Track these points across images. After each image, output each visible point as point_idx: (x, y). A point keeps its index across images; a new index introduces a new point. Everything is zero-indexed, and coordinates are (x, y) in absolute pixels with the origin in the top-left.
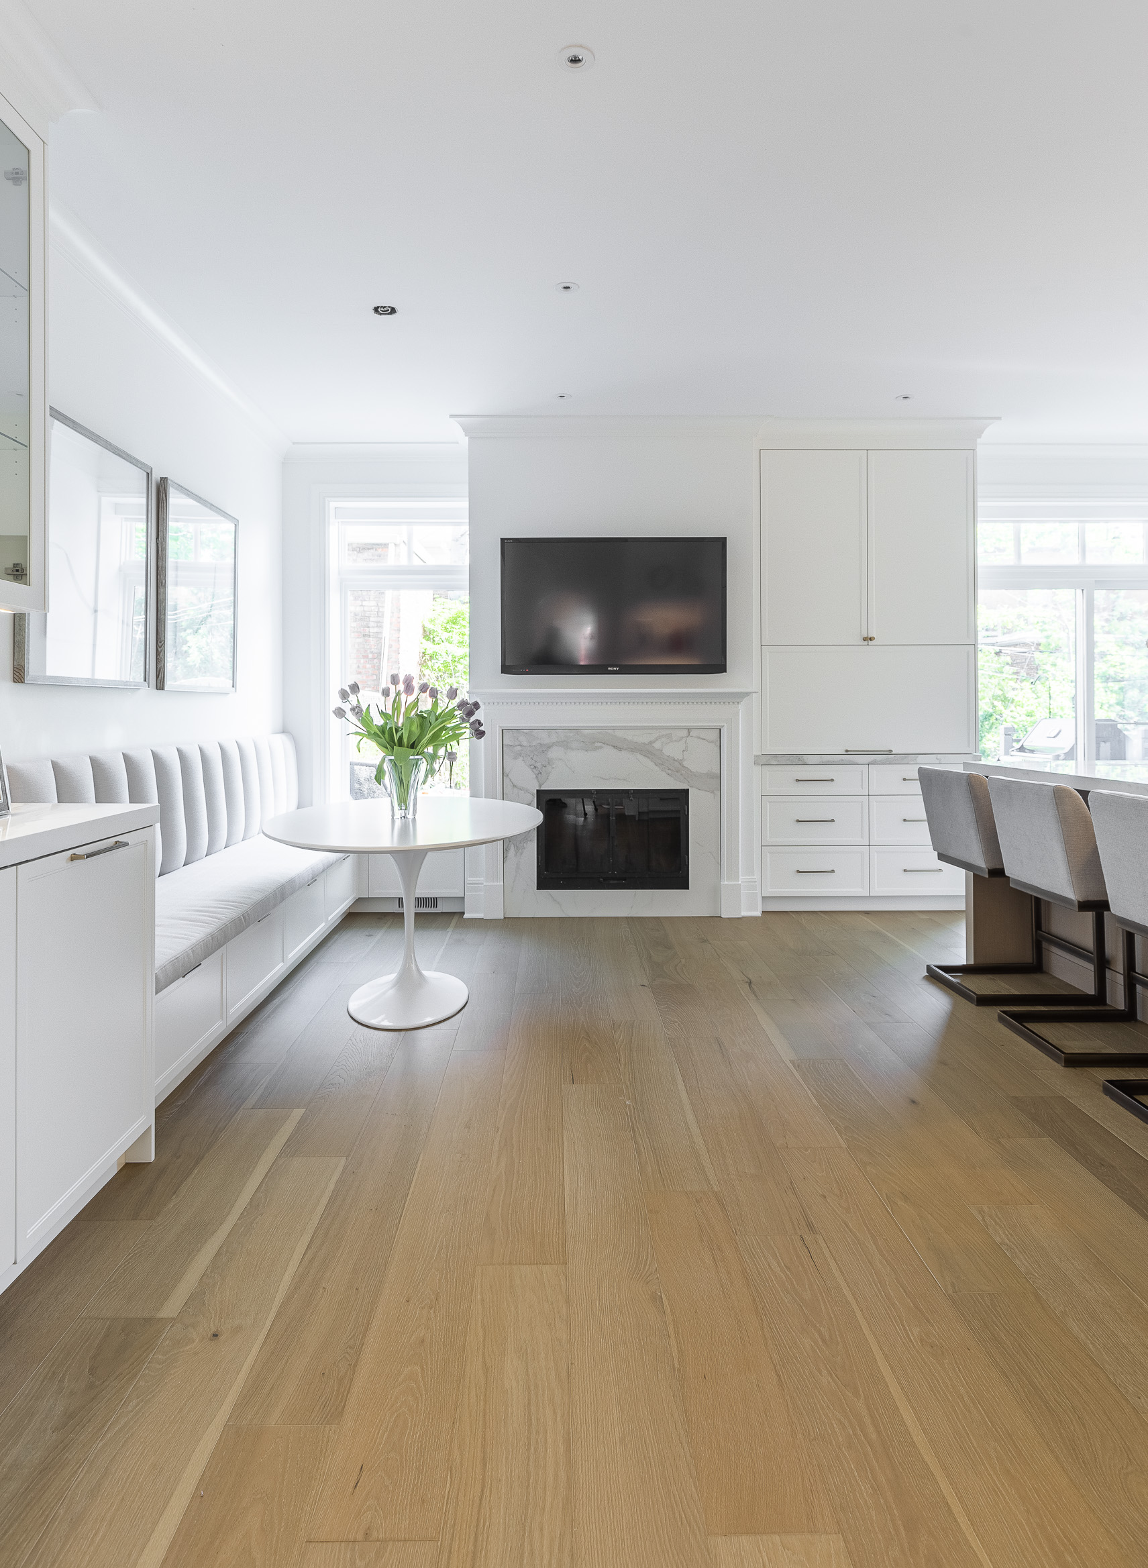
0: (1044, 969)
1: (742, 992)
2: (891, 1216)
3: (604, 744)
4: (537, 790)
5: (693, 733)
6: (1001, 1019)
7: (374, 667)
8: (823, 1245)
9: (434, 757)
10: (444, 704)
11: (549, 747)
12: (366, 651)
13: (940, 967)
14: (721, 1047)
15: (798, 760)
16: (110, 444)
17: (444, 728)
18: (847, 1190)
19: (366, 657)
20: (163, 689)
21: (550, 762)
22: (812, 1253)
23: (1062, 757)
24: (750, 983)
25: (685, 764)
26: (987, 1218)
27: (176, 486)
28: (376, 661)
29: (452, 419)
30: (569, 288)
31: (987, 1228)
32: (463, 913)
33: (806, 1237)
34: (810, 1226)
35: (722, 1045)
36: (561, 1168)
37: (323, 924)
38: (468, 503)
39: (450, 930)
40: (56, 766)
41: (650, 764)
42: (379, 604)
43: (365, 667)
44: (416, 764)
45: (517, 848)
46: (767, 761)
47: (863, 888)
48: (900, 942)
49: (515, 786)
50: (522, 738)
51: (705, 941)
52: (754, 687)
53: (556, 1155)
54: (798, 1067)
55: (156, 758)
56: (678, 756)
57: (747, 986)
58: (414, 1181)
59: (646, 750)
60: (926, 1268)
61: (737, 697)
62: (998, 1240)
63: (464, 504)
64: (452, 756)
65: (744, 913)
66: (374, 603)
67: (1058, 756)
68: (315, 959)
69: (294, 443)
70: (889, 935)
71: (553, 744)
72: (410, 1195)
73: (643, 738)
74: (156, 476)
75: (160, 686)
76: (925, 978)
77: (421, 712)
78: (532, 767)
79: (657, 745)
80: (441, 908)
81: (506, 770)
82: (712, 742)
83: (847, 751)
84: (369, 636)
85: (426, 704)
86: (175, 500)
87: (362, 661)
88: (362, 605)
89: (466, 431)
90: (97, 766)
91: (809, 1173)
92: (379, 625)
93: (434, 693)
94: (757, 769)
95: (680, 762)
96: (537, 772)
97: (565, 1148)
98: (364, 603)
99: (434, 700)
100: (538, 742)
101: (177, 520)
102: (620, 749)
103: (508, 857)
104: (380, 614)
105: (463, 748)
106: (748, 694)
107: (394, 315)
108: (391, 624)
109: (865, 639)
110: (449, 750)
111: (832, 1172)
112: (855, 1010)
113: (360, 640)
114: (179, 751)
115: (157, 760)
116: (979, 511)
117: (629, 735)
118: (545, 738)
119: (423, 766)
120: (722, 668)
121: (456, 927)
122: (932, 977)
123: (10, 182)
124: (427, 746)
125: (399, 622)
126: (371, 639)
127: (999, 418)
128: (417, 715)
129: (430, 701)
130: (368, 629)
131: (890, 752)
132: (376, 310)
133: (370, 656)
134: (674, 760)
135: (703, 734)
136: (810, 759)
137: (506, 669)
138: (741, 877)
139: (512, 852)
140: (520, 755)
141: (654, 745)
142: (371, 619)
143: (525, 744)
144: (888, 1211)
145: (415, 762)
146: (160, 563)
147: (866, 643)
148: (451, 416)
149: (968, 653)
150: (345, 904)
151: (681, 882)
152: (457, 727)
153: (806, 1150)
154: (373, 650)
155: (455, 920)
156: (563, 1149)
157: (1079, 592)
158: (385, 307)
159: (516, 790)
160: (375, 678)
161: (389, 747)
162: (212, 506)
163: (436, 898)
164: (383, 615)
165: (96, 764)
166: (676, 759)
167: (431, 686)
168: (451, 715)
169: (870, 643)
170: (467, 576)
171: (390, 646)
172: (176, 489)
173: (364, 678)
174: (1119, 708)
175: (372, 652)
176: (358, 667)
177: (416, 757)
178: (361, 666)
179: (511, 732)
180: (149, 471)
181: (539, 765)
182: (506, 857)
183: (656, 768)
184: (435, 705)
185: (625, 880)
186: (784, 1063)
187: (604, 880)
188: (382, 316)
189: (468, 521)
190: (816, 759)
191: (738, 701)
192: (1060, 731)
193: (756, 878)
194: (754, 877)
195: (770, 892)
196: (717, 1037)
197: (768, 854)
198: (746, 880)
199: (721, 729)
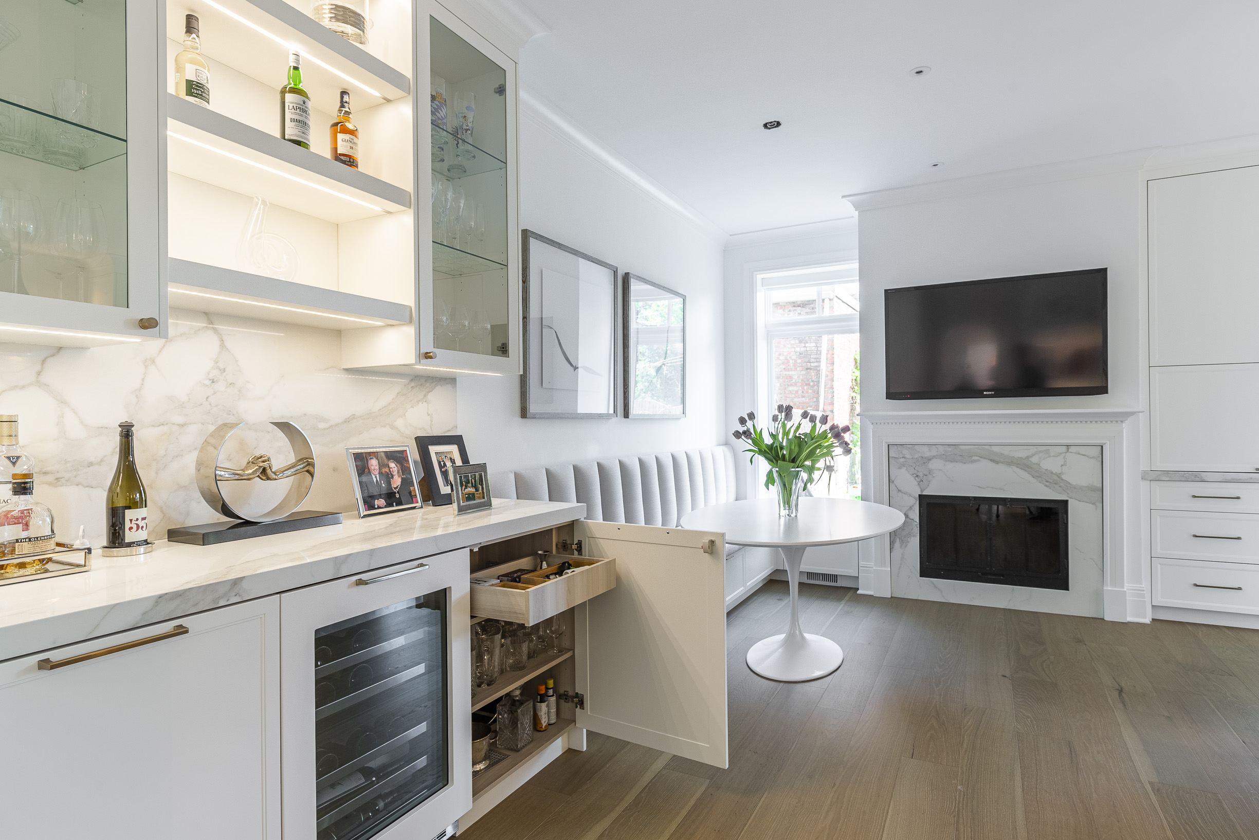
1: (1109, 700)
3: (981, 457)
4: (919, 495)
5: (1072, 449)
7: (814, 392)
9: (811, 470)
10: (820, 428)
11: (930, 459)
12: (808, 380)
14: (1071, 751)
15: (1195, 477)
16: (586, 255)
17: (820, 446)
19: (809, 384)
20: (628, 418)
21: (930, 472)
24: (1121, 691)
25: (1064, 477)
27: (635, 277)
28: (816, 387)
29: (844, 199)
30: (921, 72)
32: (858, 589)
35: (1073, 751)
36: (880, 836)
37: (742, 588)
38: (858, 264)
39: (843, 602)
40: (548, 473)
41: (1029, 477)
42: (818, 345)
43: (807, 392)
44: (797, 475)
45: (902, 542)
46: (1157, 476)
49: (899, 491)
50: (906, 453)
51: (1080, 641)
52: (1141, 408)
53: (878, 822)
54: (1157, 791)
55: (622, 466)
56: (1056, 469)
57: (1116, 693)
58: (754, 815)
59: (1024, 464)
61: (1121, 417)
63: (855, 265)
64: (830, 469)
65: (1131, 619)
66: (814, 344)
68: (736, 614)
69: (730, 235)
71: (934, 457)
72: (747, 826)
73: (1021, 453)
74: (620, 273)
75: (626, 415)
77: (800, 434)
78: (915, 475)
79: (1034, 460)
80: (840, 583)
81: (892, 478)
82: (1093, 458)
83: (1257, 469)
84: (811, 369)
85: (806, 427)
86: (635, 287)
87: (806, 388)
88: (805, 347)
89: (856, 206)
90: (578, 472)
92: (818, 360)
93: (813, 419)
94: (1145, 484)
95: (1059, 476)
96: (919, 480)
97: (889, 817)
98: (807, 345)
99: (813, 424)
100: (920, 455)
101: (637, 301)
102: (997, 463)
103: (894, 548)
104: (819, 352)
105: (841, 461)
106: (1132, 413)
107: (780, 127)
108: (827, 359)
110: (828, 464)
112: (1245, 740)
113: (803, 372)
114: (640, 460)
115: (623, 467)
117: (1006, 451)
118: (926, 452)
119: (804, 475)
120: (1103, 390)
121: (849, 600)
123: (498, 95)
124: (805, 460)
125: (833, 358)
126: (812, 371)
128: (796, 437)
129: (810, 425)
130: (809, 364)
132: (765, 126)
133: (812, 384)
134: (1052, 473)
135: (1083, 450)
136: (1209, 477)
137: (890, 395)
138: (1126, 584)
139: (897, 545)
140: (904, 465)
141: (1031, 459)
142: (812, 356)
143: (908, 456)
145: (795, 473)
146: (625, 332)
148: (843, 197)
150: (764, 573)
151: (1063, 584)
152: (831, 446)
154: (813, 379)
155: (851, 592)
156: (886, 818)
158: (771, 122)
159: (900, 494)
160: (815, 400)
161: (774, 460)
162: (664, 288)
163: (837, 575)
164: (821, 353)
165: (577, 471)
166: (1054, 472)
167: (810, 414)
168: (824, 436)
170: (858, 322)
171: (827, 376)
172: (636, 279)
173: (807, 400)
175: (812, 381)
176: (803, 392)
177: (797, 469)
178: (805, 391)
179: (896, 446)
180: (615, 270)
181: (920, 474)
182: (893, 548)
183: (1034, 480)
184: (814, 428)
185: (1003, 576)
186: (1141, 783)
187: (982, 574)
188: (771, 129)
189: (858, 278)
190: (1219, 477)
191: (1121, 419)
193: (1143, 586)
194: (1141, 586)
195: (1160, 601)
196: (1069, 741)
197: (1159, 566)
198: (1132, 588)
199: (1102, 446)
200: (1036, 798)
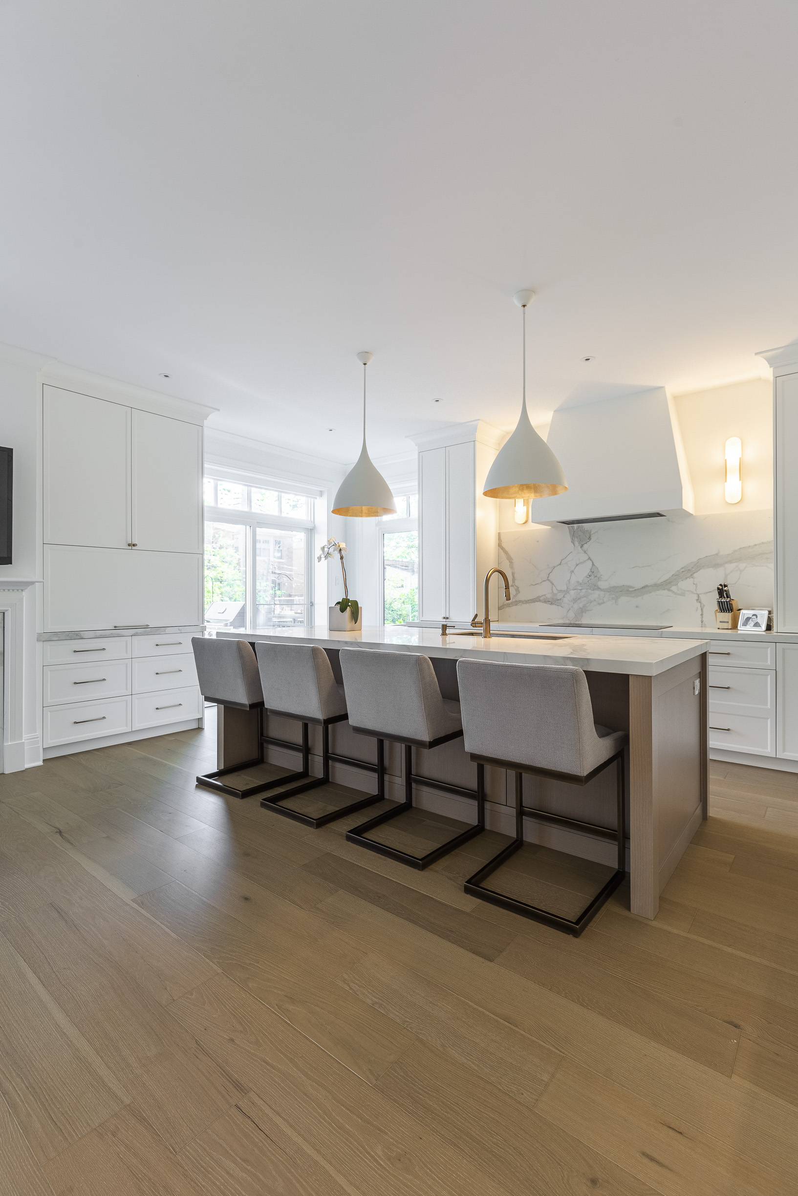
0: (265, 761)
1: (56, 844)
2: (292, 1027)
6: (263, 805)
8: (260, 1102)
13: (206, 776)
14: (59, 912)
15: (76, 635)
18: (246, 1019)
22: (256, 1121)
23: (229, 624)
24: (60, 832)
26: (352, 984)
31: (356, 994)
33: (240, 1104)
34: (238, 1086)
46: (48, 638)
47: (127, 726)
48: (165, 762)
52: (37, 577)
57: (58, 836)
60: (346, 1068)
61: (21, 586)
62: (369, 1002)
65: (27, 766)
67: (227, 624)
70: (154, 758)
76: (197, 786)
83: (115, 627)
91: (207, 1019)
94: (39, 645)
106: (33, 583)
109: (129, 545)
111: (225, 1006)
112: (161, 830)
116: (205, 471)
120: (7, 561)
122: (200, 784)
127: (219, 410)
131: (147, 627)
136: (86, 635)
138: (24, 736)
144: (286, 1022)
147: (130, 548)
149: (198, 559)
153: (192, 994)
157: (248, 527)
169: (133, 548)
174: (220, 596)
186: (128, 905)
190: (92, 634)
191: (23, 588)
192: (226, 609)
193: (37, 734)
194: (35, 734)
195: (50, 743)
196: (51, 904)
197: (49, 713)
198: (28, 738)
199: (4, 613)
200: (61, 982)
